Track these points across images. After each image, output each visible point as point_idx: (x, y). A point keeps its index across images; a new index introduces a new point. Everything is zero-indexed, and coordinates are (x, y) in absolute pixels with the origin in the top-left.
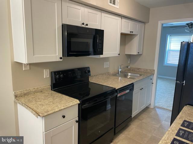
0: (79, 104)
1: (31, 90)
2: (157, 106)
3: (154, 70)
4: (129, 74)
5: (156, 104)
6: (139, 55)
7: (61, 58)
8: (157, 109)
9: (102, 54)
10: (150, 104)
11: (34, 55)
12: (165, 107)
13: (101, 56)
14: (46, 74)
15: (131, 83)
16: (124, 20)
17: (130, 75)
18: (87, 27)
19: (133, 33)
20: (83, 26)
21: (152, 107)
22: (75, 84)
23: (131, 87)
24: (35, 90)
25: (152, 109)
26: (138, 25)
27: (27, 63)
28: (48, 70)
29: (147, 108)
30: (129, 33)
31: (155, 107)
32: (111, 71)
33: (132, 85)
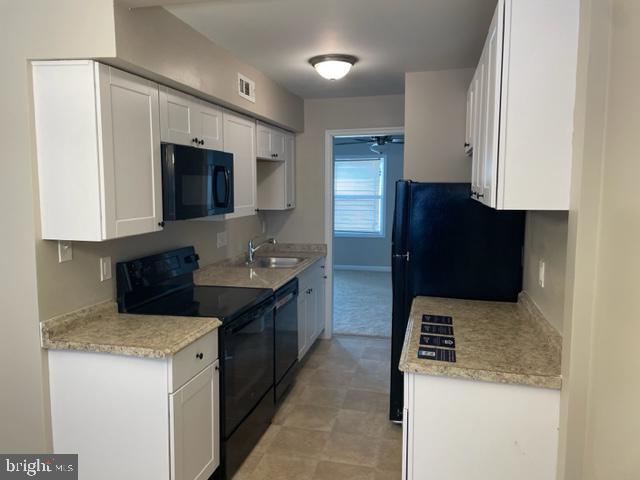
0: (220, 329)
1: (80, 315)
2: (339, 332)
3: (326, 245)
4: (273, 260)
5: (335, 329)
6: (289, 211)
7: (162, 224)
8: (340, 340)
9: (232, 210)
10: (323, 331)
11: (117, 219)
12: (354, 332)
13: (228, 216)
14: (105, 270)
15: (293, 276)
16: (260, 128)
17: (276, 263)
18: (201, 147)
19: (277, 159)
20: (195, 145)
21: (327, 336)
22: (164, 294)
23: (292, 287)
24: (86, 314)
25: (330, 340)
26: (284, 137)
27: (105, 238)
28: (109, 260)
29: (318, 343)
30: (270, 158)
31: (334, 336)
32: (233, 255)
33: (295, 282)
